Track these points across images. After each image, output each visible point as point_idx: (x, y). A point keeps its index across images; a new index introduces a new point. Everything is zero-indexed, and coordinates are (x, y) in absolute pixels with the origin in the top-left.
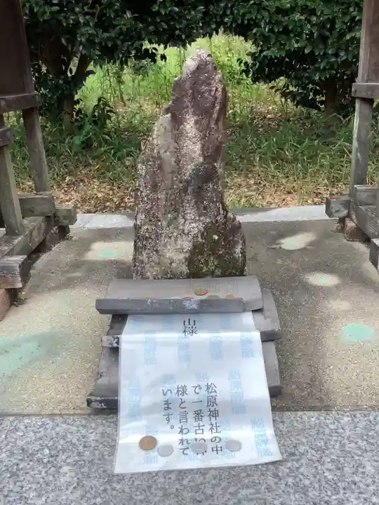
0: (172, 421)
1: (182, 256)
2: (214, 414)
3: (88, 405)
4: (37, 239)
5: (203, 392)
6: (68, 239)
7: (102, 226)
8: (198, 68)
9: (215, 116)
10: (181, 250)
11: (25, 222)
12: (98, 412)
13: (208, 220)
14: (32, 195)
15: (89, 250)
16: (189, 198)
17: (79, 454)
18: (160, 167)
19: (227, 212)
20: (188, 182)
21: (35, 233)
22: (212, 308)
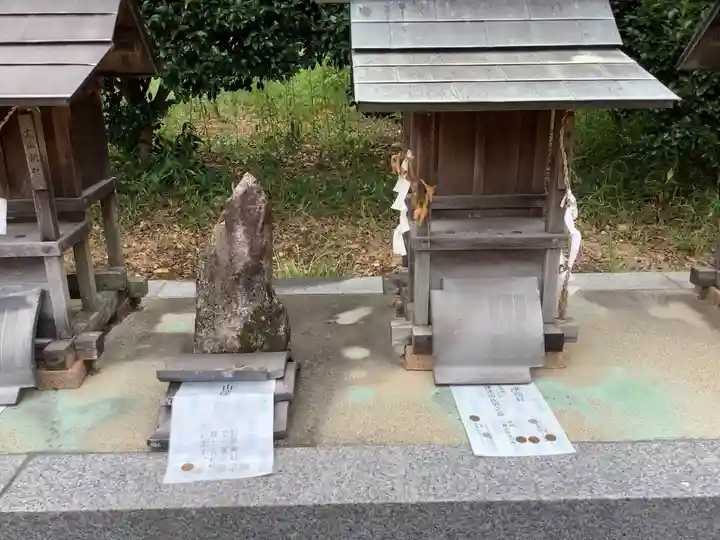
0: (206, 455)
2: (234, 449)
3: (148, 444)
5: (229, 435)
6: (138, 310)
8: (245, 192)
9: (260, 226)
10: (234, 329)
11: (99, 296)
12: (156, 450)
13: (256, 305)
14: (106, 272)
15: (159, 322)
16: (241, 287)
17: (141, 474)
19: (272, 298)
20: (239, 275)
21: (108, 308)
22: (241, 377)
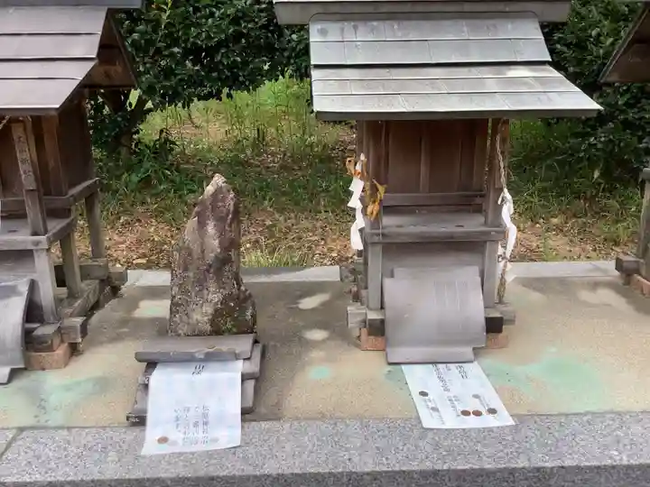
0: (180, 429)
1: (206, 318)
2: (205, 424)
3: (127, 420)
4: (92, 300)
5: (201, 410)
6: (119, 297)
7: (150, 284)
8: (216, 191)
9: (229, 221)
10: (205, 314)
11: (83, 285)
12: (134, 424)
13: (226, 292)
14: (90, 262)
16: (211, 276)
17: (120, 446)
18: (190, 255)
19: (240, 286)
20: (210, 266)
21: (90, 296)
